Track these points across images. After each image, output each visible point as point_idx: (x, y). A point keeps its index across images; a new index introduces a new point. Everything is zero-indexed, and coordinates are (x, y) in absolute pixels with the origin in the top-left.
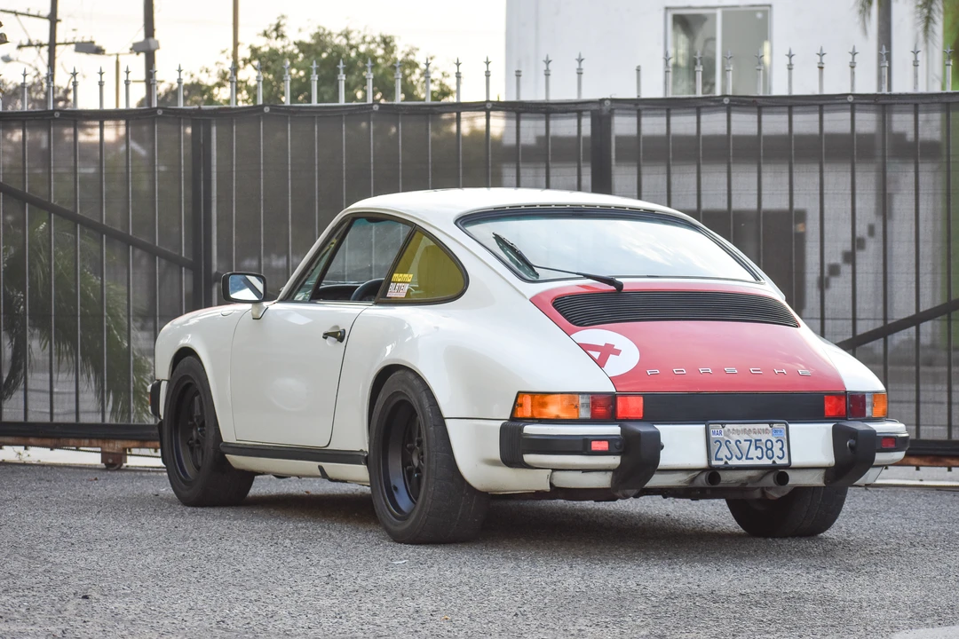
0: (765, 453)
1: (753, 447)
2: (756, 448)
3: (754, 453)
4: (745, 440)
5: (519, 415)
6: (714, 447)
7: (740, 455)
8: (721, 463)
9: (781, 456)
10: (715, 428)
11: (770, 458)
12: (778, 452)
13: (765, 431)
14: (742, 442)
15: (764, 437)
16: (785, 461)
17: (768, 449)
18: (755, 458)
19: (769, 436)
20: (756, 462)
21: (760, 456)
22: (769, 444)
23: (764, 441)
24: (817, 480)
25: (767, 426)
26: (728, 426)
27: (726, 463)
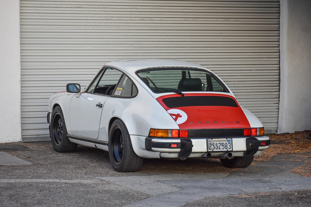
1: (221, 146)
2: (222, 146)
3: (221, 147)
4: (219, 144)
5: (151, 135)
6: (209, 145)
7: (217, 148)
8: (211, 150)
9: (230, 148)
10: (210, 140)
11: (226, 149)
12: (229, 147)
13: (225, 141)
14: (218, 144)
15: (225, 142)
16: (231, 150)
17: (226, 146)
18: (222, 149)
19: (226, 142)
21: (223, 148)
22: (226, 145)
23: (224, 144)
24: (241, 155)
25: (226, 139)
26: (213, 139)
27: (213, 150)
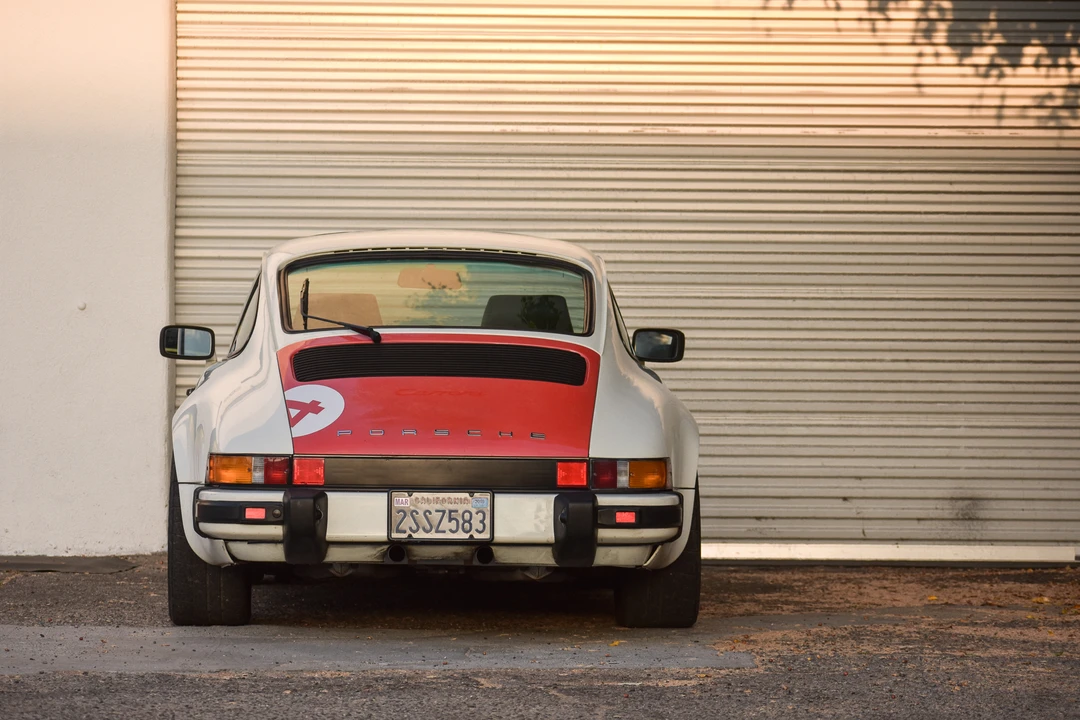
0: (460, 526)
1: (446, 519)
2: (450, 520)
3: (446, 524)
4: (437, 511)
6: (396, 517)
7: (428, 527)
8: (404, 536)
9: (481, 529)
10: (399, 497)
11: (467, 532)
12: (477, 524)
13: (462, 501)
14: (433, 512)
15: (461, 508)
16: (486, 536)
17: (465, 521)
18: (448, 532)
19: (468, 507)
20: (449, 536)
21: (454, 529)
22: (467, 516)
23: (460, 512)
25: (467, 495)
26: (416, 495)
27: (410, 536)
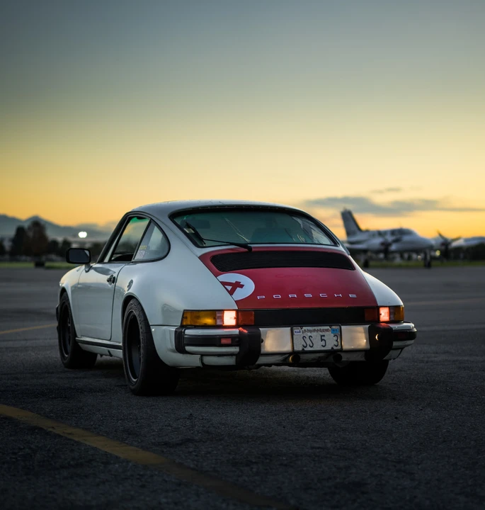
0: (327, 343)
2: (322, 340)
3: (320, 343)
5: (184, 324)
6: (296, 340)
7: (311, 345)
8: (300, 349)
10: (296, 329)
11: (330, 346)
12: (335, 342)
13: (327, 330)
14: (313, 337)
15: (327, 334)
16: (339, 348)
17: (329, 341)
18: (321, 346)
19: (330, 333)
21: (324, 345)
24: (360, 358)
25: (329, 327)
26: (304, 328)
27: (303, 349)
